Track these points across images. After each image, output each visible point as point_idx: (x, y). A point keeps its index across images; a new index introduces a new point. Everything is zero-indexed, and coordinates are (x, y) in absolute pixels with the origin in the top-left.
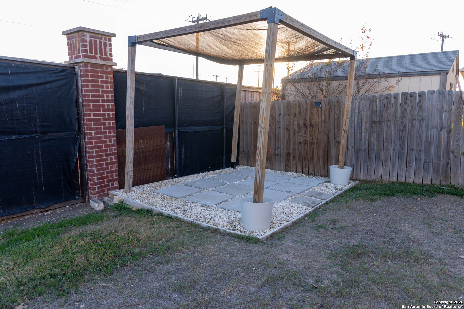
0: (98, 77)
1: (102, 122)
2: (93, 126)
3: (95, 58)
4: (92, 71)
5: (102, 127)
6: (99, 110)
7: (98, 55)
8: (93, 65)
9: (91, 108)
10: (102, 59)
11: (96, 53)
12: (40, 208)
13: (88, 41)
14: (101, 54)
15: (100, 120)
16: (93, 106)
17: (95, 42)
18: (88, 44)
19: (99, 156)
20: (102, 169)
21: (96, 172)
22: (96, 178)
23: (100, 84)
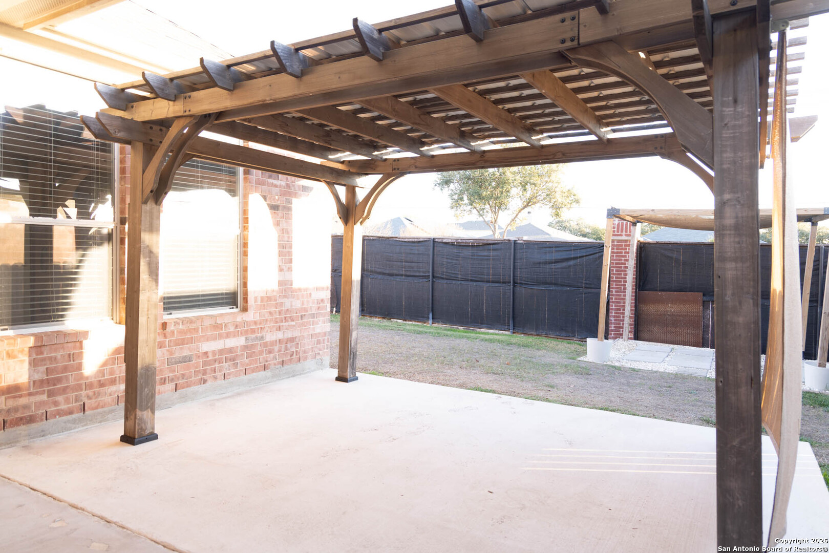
0: (622, 249)
1: (622, 283)
2: (614, 286)
3: (621, 235)
4: (617, 245)
5: (622, 287)
6: (621, 274)
7: (624, 233)
8: (619, 241)
9: (614, 272)
10: (626, 235)
11: (622, 231)
12: (577, 338)
13: (617, 223)
14: (626, 231)
15: (621, 282)
16: (616, 271)
17: (622, 224)
18: (616, 226)
19: (618, 309)
20: (618, 320)
21: (613, 321)
22: (613, 326)
23: (623, 254)
